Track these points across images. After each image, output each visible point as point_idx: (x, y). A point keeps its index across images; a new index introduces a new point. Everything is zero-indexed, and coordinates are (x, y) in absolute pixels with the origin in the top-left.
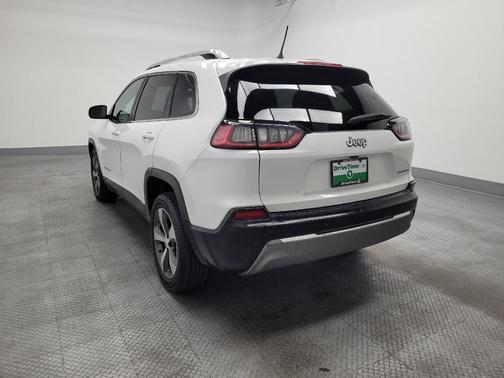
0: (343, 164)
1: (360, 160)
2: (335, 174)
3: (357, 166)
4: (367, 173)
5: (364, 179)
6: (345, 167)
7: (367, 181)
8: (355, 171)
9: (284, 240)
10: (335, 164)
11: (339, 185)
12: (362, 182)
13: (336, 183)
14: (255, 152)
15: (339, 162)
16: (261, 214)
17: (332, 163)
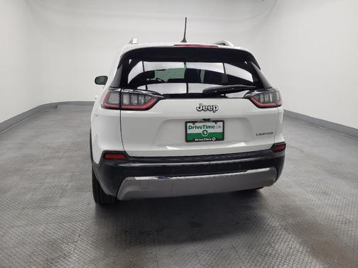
0: (197, 124)
1: (216, 122)
2: (189, 131)
3: (213, 127)
4: (223, 133)
5: (220, 137)
6: (201, 128)
7: (223, 139)
8: (210, 131)
9: (137, 178)
10: (188, 124)
11: (194, 141)
12: (217, 140)
13: (190, 139)
14: (119, 111)
15: (194, 122)
16: (122, 157)
17: (186, 123)
